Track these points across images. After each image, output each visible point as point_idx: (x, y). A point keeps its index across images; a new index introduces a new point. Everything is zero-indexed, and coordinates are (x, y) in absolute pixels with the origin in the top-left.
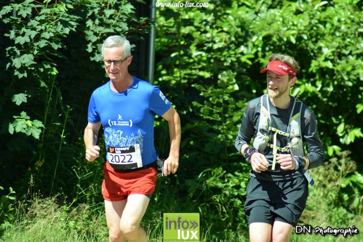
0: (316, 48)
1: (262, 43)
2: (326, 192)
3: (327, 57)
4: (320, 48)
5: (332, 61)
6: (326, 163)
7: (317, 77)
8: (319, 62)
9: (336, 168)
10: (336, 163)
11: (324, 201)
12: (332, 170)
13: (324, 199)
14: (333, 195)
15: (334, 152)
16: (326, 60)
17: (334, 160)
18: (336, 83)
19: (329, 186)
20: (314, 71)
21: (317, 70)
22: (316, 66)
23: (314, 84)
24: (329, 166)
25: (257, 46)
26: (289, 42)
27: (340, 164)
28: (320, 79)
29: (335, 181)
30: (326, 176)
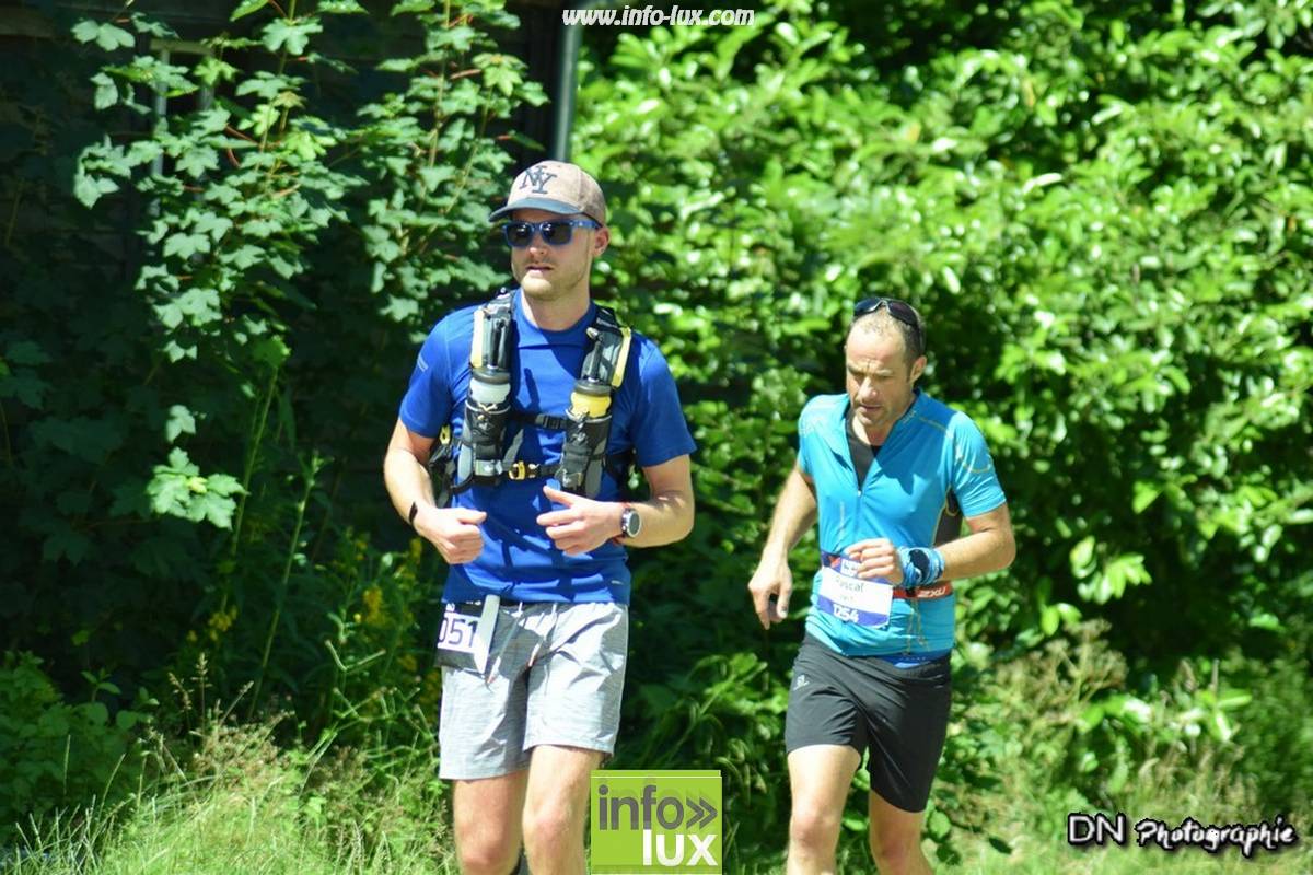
0: (1017, 307)
1: (858, 285)
2: (1028, 741)
3: (1053, 336)
4: (1027, 311)
5: (1067, 352)
6: (1037, 655)
7: (1021, 396)
8: (1026, 349)
9: (1063, 671)
10: (1064, 655)
11: (1022, 768)
12: (1052, 676)
13: (1024, 762)
14: (1052, 752)
15: (1062, 622)
16: (1049, 346)
17: (1059, 648)
18: (1075, 416)
19: (1040, 724)
20: (1011, 378)
21: (1020, 376)
22: (1017, 363)
23: (1009, 419)
24: (1043, 665)
25: (842, 298)
26: (939, 287)
27: (1075, 659)
28: (1027, 403)
29: (1056, 709)
30: (1030, 696)
